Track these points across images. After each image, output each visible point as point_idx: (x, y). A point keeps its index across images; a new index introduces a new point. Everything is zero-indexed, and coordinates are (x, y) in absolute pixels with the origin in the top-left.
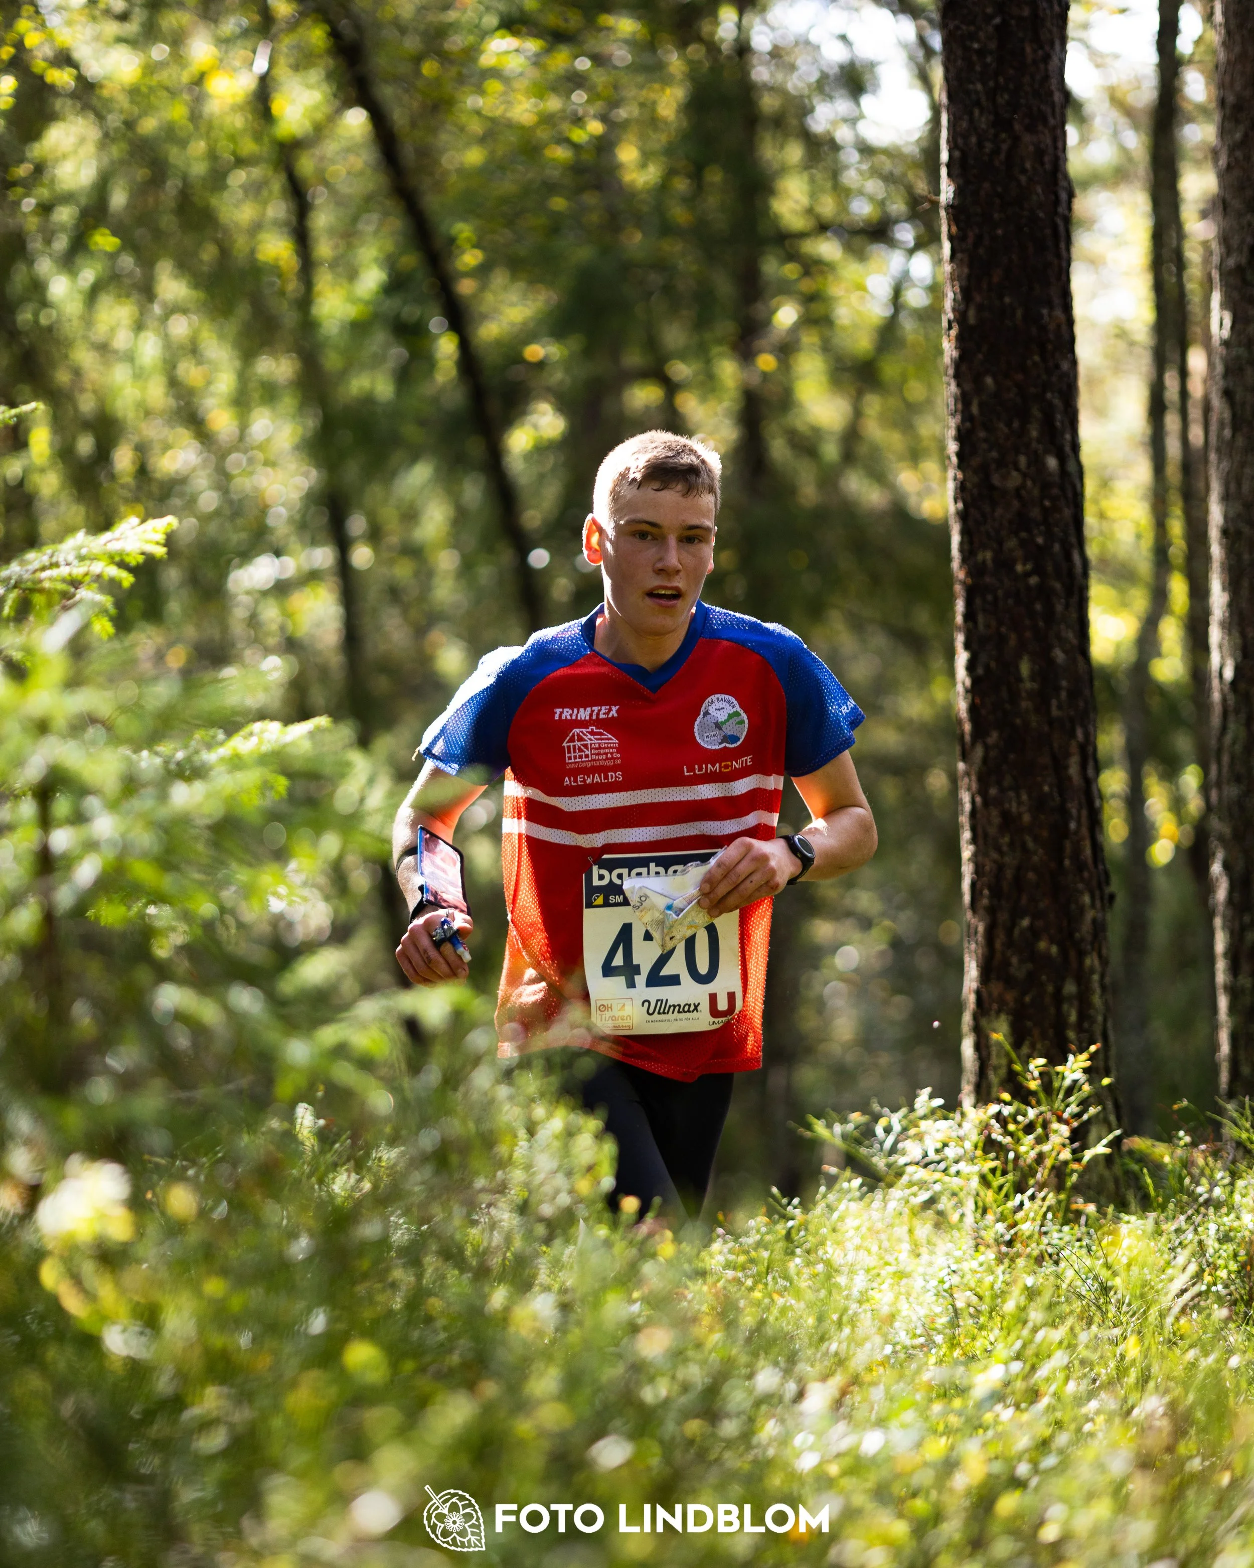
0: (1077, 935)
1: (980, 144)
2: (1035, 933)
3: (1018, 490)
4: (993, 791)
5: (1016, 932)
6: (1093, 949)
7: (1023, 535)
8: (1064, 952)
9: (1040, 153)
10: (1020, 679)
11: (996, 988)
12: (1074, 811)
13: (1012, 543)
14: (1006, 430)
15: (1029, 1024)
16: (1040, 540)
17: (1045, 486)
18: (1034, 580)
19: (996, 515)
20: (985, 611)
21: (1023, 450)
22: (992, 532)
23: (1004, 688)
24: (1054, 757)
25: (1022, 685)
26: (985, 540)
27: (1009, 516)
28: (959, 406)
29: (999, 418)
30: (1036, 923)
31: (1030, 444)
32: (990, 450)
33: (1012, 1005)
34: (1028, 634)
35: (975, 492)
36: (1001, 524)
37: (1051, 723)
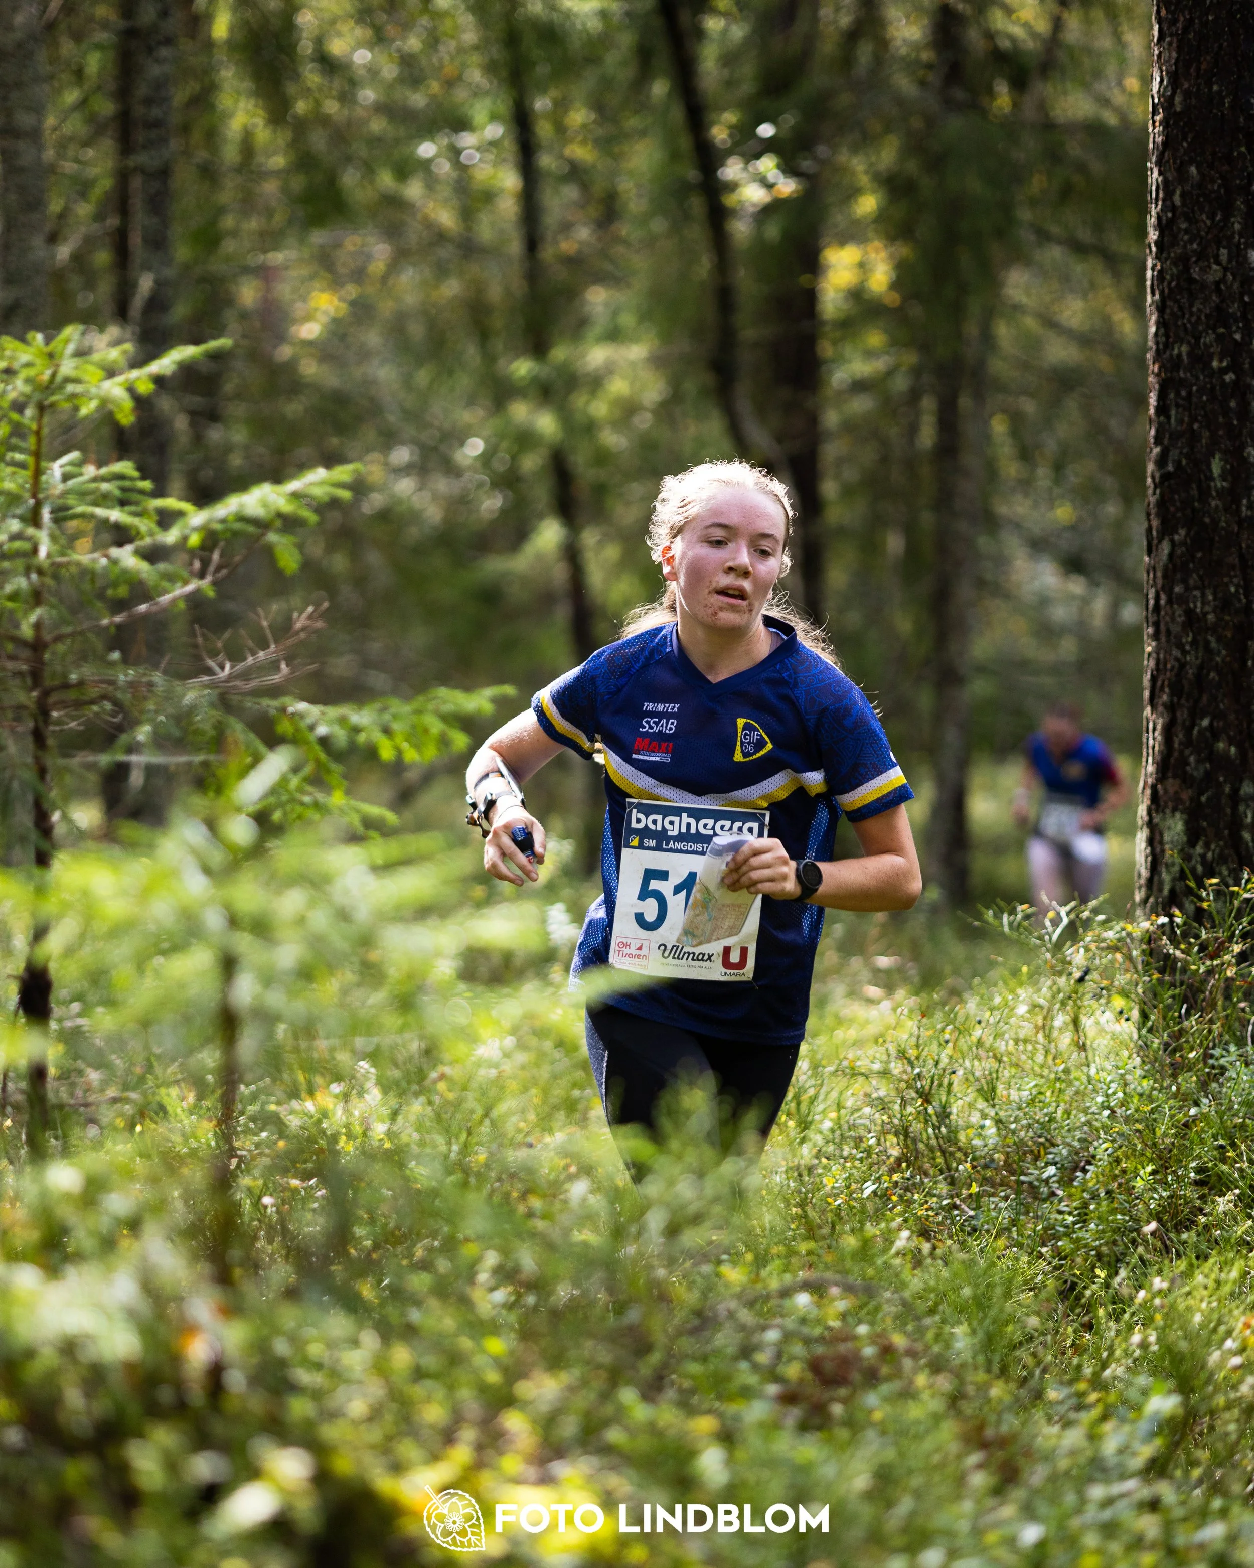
2: (1214, 733)
3: (1217, 284)
4: (1177, 589)
5: (1195, 731)
7: (1222, 330)
8: (1242, 753)
10: (1213, 479)
11: (1172, 785)
13: (1209, 338)
14: (1208, 222)
15: (1204, 824)
16: (1238, 337)
17: (1246, 281)
18: (1229, 377)
19: (1194, 309)
20: (1177, 406)
21: (1225, 243)
22: (1188, 325)
23: (1194, 486)
24: (1242, 557)
25: (1212, 484)
26: (1182, 334)
27: (1208, 311)
28: (1161, 195)
29: (1202, 211)
30: (1215, 724)
31: (1232, 236)
32: (1191, 242)
33: (1188, 804)
34: (1221, 432)
35: (1174, 284)
36: (1199, 318)
37: (1240, 523)
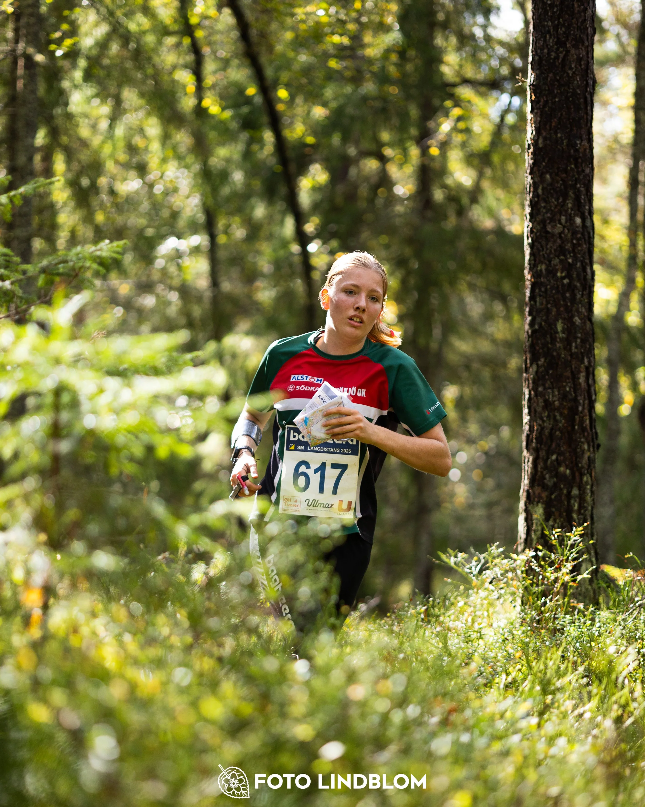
0: (580, 465)
1: (549, 53)
2: (558, 463)
3: (560, 234)
4: (540, 389)
5: (549, 462)
6: (588, 472)
7: (562, 257)
8: (573, 473)
9: (579, 60)
10: (557, 332)
11: (538, 490)
12: (581, 401)
13: (556, 261)
14: (556, 203)
15: (554, 509)
16: (570, 261)
17: (574, 233)
18: (566, 281)
19: (548, 247)
20: (540, 296)
21: (564, 213)
22: (546, 255)
23: (548, 336)
24: (572, 373)
25: (557, 335)
26: (542, 259)
27: (555, 248)
28: (532, 189)
29: (552, 196)
30: (559, 458)
31: (567, 210)
32: (546, 213)
33: (545, 499)
34: (562, 309)
35: (538, 234)
36: (551, 251)
37: (571, 355)
